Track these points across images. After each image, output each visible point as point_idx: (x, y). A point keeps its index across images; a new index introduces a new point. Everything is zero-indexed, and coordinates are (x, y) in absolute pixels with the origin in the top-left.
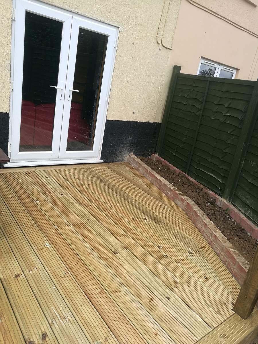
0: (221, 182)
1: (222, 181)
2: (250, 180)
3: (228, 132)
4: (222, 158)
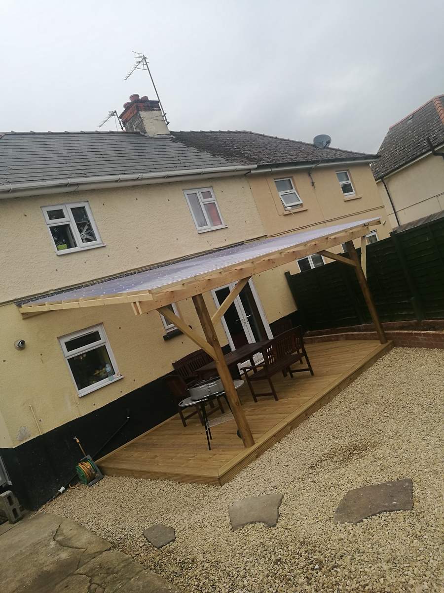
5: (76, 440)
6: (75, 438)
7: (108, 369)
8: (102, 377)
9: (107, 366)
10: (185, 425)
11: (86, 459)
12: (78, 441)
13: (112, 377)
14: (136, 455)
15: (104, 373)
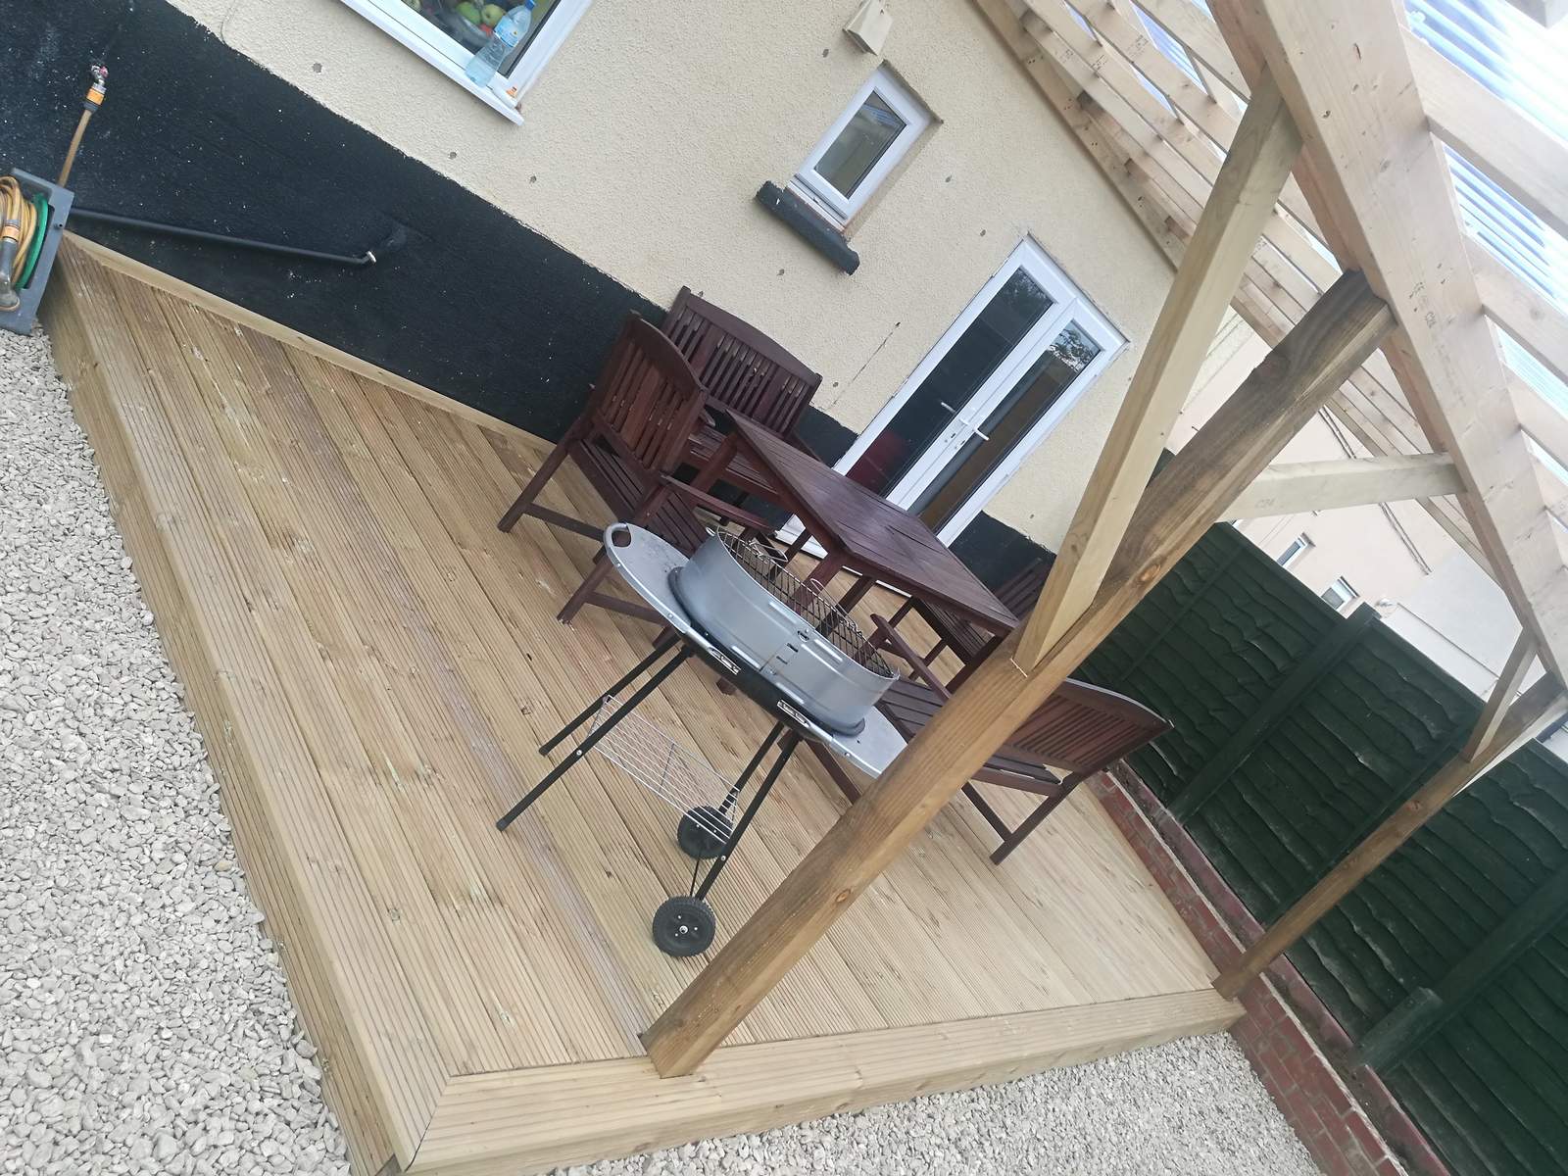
0: (1175, 773)
1: (1179, 773)
2: (1247, 798)
3: (1239, 680)
4: (1214, 710)
5: (94, 80)
6: (100, 72)
7: (511, 28)
8: (454, 23)
9: (522, 14)
10: (506, 524)
11: (47, 194)
12: (96, 94)
13: (487, 68)
14: (236, 419)
15: (481, 24)
